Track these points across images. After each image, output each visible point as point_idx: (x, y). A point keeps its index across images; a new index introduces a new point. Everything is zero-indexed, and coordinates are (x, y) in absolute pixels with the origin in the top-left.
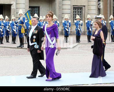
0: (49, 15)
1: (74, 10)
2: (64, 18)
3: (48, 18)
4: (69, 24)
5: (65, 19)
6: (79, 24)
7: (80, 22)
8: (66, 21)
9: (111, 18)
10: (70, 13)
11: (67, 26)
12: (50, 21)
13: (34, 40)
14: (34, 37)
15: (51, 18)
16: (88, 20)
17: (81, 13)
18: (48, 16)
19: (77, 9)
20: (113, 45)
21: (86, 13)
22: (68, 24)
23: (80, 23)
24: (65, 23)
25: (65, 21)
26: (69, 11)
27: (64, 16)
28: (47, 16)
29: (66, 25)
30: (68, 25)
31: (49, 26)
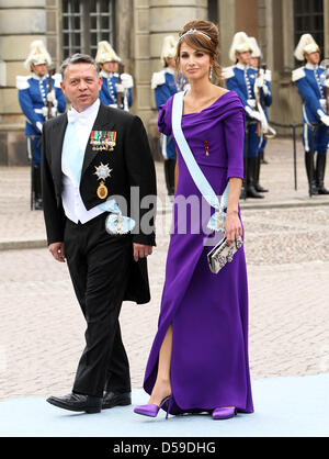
0: (194, 41)
1: (65, 10)
2: (26, 65)
3: (192, 60)
4: (57, 97)
5: (33, 68)
6: (116, 94)
7: (119, 81)
8: (36, 77)
9: (305, 54)
10: (43, 30)
11: (44, 111)
12: (201, 78)
13: (102, 190)
14: (103, 171)
15: (205, 59)
16: (170, 70)
17: (110, 30)
18: (191, 52)
19: (81, 8)
20: (321, 211)
21: (137, 30)
22: (52, 96)
23: (121, 88)
24: (33, 92)
25: (31, 81)
26: (37, 20)
27: (29, 52)
28: (185, 49)
29: (38, 103)
30: (50, 105)
31: (199, 106)
